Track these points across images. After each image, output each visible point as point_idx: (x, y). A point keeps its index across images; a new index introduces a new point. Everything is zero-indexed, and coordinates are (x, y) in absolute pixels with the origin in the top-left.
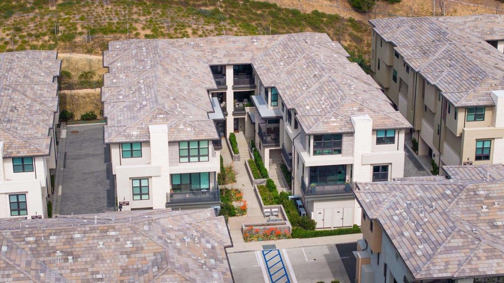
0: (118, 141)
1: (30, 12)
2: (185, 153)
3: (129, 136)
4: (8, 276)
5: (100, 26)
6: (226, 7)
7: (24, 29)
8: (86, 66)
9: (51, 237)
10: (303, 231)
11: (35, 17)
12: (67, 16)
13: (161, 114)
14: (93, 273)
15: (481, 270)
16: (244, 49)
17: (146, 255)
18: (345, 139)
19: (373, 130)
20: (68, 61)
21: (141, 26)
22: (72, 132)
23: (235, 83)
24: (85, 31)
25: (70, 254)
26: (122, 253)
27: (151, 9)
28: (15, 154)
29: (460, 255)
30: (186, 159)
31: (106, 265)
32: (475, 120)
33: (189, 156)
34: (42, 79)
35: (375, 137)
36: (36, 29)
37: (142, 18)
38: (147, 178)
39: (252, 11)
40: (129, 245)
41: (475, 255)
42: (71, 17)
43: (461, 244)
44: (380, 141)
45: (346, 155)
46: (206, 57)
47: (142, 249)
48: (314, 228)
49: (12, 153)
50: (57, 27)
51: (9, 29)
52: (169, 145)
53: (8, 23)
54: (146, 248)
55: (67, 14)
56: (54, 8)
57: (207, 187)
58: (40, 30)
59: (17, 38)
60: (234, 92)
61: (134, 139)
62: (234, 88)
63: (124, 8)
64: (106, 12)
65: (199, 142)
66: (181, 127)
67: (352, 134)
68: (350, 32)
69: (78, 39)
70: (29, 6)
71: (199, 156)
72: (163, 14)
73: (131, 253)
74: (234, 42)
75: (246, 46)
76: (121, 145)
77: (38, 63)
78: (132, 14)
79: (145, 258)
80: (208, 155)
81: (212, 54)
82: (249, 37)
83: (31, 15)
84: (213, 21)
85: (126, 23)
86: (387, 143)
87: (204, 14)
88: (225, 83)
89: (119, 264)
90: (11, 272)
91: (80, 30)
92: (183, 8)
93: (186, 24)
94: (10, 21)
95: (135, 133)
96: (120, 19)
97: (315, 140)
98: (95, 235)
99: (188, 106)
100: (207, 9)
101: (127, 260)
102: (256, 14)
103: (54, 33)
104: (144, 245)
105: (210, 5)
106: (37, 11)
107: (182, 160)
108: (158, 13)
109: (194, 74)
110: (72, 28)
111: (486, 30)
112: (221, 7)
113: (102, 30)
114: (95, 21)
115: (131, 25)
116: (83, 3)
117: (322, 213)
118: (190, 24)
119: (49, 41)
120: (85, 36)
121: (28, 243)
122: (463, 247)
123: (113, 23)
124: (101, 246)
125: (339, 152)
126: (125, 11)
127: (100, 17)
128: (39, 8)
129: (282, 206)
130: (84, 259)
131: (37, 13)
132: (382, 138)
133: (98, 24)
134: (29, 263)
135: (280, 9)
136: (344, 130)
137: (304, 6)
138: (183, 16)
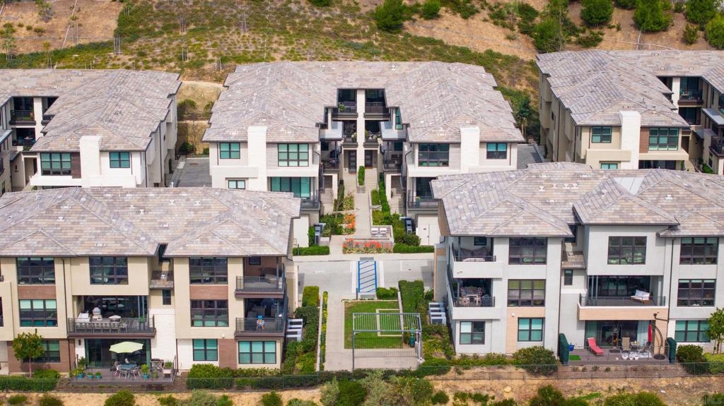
0: (215, 140)
1: (158, 37)
2: (284, 156)
3: (228, 135)
4: (83, 218)
5: (234, 54)
6: (382, 41)
7: (149, 54)
8: (213, 95)
9: (127, 195)
10: (405, 246)
11: (163, 42)
12: (198, 43)
13: (264, 118)
14: (160, 223)
15: (515, 231)
16: (379, 75)
17: (212, 212)
18: (452, 150)
19: (482, 143)
20: (193, 89)
21: (280, 56)
22: (191, 164)
23: (367, 110)
24: (216, 58)
25: (143, 208)
26: (190, 210)
27: (294, 39)
28: (112, 148)
29: (501, 220)
30: (285, 163)
31: (173, 218)
32: (601, 142)
33: (288, 160)
34: (156, 94)
35: (485, 151)
36: (162, 55)
37: (283, 48)
38: (244, 180)
39: (413, 47)
40: (198, 204)
41: (514, 220)
42: (202, 43)
43: (504, 212)
44: (490, 155)
45: (453, 168)
46: (335, 81)
47: (209, 208)
48: (418, 244)
49: (109, 147)
50: (185, 53)
51: (132, 54)
52: (267, 147)
53: (133, 47)
54: (213, 207)
55: (198, 40)
56: (185, 33)
57: (307, 195)
58: (167, 56)
59: (140, 63)
60: (366, 121)
61: (232, 139)
62: (365, 116)
63: (264, 36)
64: (243, 39)
65: (298, 144)
66: (282, 130)
67: (458, 144)
68: (528, 75)
69: (207, 67)
70: (157, 30)
71: (298, 160)
72: (307, 45)
73: (198, 210)
74: (370, 67)
75: (383, 71)
76: (219, 143)
77: (155, 81)
78: (271, 43)
79: (210, 215)
80: (307, 160)
81: (344, 77)
82: (388, 63)
83: (159, 40)
84: (365, 55)
85: (264, 52)
86: (498, 158)
87: (355, 47)
88: (355, 110)
89: (186, 218)
90: (86, 215)
91: (210, 57)
92: (331, 39)
93: (332, 57)
94: (135, 46)
95: (234, 134)
96: (257, 48)
97: (420, 150)
98: (168, 195)
99: (297, 115)
100: (360, 42)
101: (193, 215)
102: (417, 51)
103: (181, 60)
104: (211, 205)
105: (364, 38)
106: (165, 36)
107: (281, 163)
108: (302, 44)
109: (316, 93)
110: (202, 55)
111: (662, 65)
112: (376, 40)
113: (236, 58)
114: (229, 49)
115: (269, 54)
116: (217, 29)
117: (427, 230)
118: (337, 56)
119: (175, 67)
120: (215, 64)
121: (106, 198)
122: (505, 214)
123: (249, 52)
124: (172, 204)
125: (446, 164)
126: (264, 40)
127: (235, 45)
128: (168, 33)
129: (391, 226)
130: (154, 213)
131: (165, 38)
132: (493, 152)
133: (232, 51)
134: (103, 212)
135: (447, 47)
136: (450, 140)
137: (477, 45)
138: (330, 48)
